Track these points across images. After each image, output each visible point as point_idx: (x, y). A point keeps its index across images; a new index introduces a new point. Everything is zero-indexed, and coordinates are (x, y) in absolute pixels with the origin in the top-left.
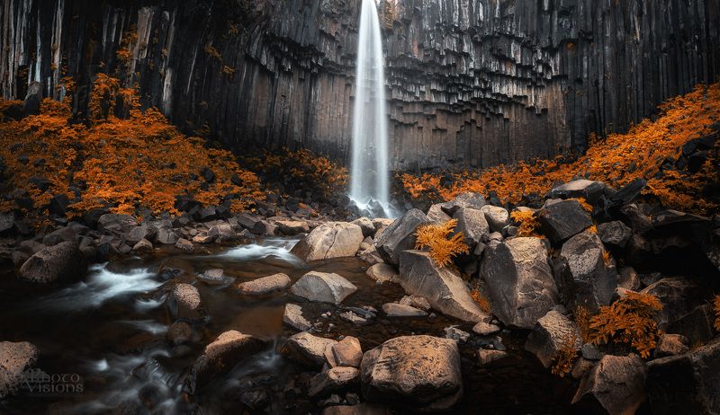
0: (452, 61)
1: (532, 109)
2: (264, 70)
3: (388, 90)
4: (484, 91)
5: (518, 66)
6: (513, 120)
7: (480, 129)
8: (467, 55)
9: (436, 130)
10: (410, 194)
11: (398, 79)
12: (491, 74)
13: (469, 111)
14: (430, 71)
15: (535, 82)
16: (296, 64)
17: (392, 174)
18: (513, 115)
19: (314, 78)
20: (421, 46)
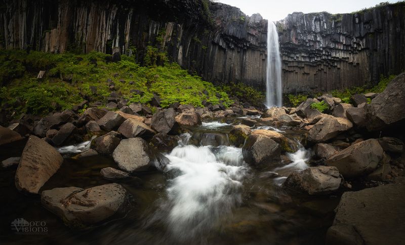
0: (312, 44)
1: (352, 63)
2: (221, 48)
3: (281, 56)
4: (328, 56)
5: (344, 45)
6: (342, 68)
7: (326, 73)
8: (319, 42)
9: (304, 74)
10: (293, 104)
11: (286, 52)
12: (331, 49)
13: (321, 65)
14: (301, 48)
15: (353, 51)
16: (236, 45)
17: (283, 95)
18: (342, 66)
19: (245, 51)
20: (296, 39)
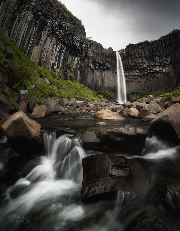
0: (141, 64)
1: (165, 73)
2: (91, 69)
3: (125, 73)
4: (151, 70)
5: (159, 62)
6: (159, 77)
7: (151, 80)
8: (145, 62)
9: (138, 82)
10: (132, 100)
11: (127, 70)
12: (152, 66)
13: (147, 76)
14: (135, 68)
15: (164, 65)
16: (99, 67)
17: (127, 95)
18: (160, 75)
19: (104, 71)
20: (132, 62)
